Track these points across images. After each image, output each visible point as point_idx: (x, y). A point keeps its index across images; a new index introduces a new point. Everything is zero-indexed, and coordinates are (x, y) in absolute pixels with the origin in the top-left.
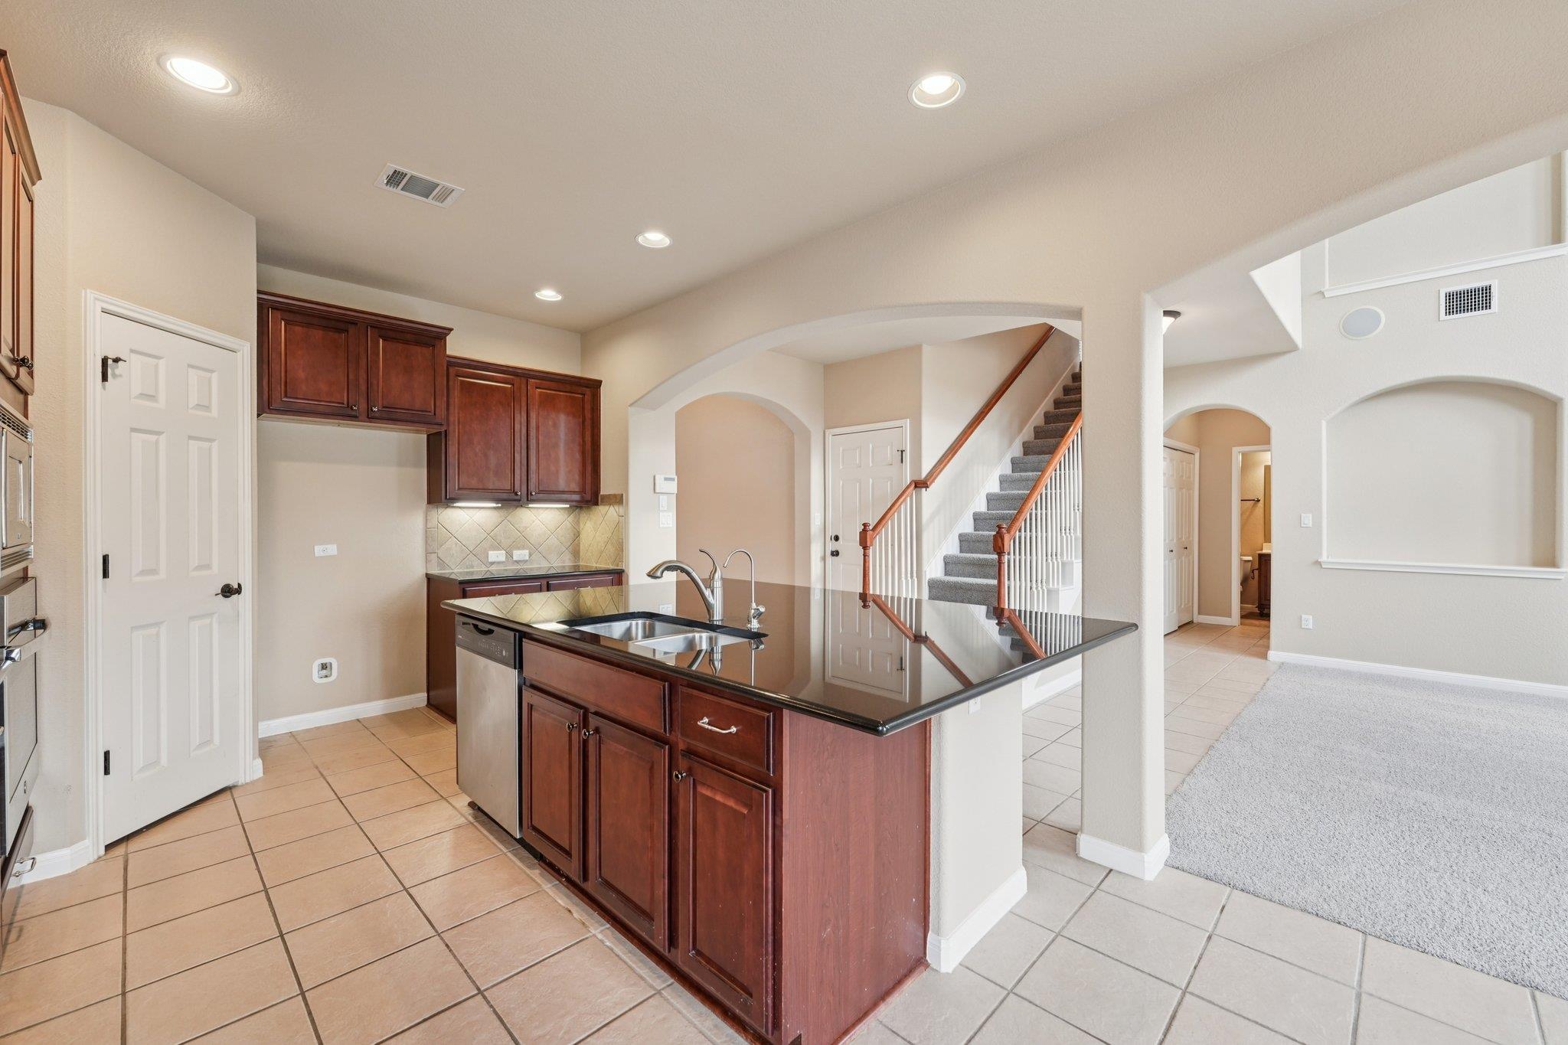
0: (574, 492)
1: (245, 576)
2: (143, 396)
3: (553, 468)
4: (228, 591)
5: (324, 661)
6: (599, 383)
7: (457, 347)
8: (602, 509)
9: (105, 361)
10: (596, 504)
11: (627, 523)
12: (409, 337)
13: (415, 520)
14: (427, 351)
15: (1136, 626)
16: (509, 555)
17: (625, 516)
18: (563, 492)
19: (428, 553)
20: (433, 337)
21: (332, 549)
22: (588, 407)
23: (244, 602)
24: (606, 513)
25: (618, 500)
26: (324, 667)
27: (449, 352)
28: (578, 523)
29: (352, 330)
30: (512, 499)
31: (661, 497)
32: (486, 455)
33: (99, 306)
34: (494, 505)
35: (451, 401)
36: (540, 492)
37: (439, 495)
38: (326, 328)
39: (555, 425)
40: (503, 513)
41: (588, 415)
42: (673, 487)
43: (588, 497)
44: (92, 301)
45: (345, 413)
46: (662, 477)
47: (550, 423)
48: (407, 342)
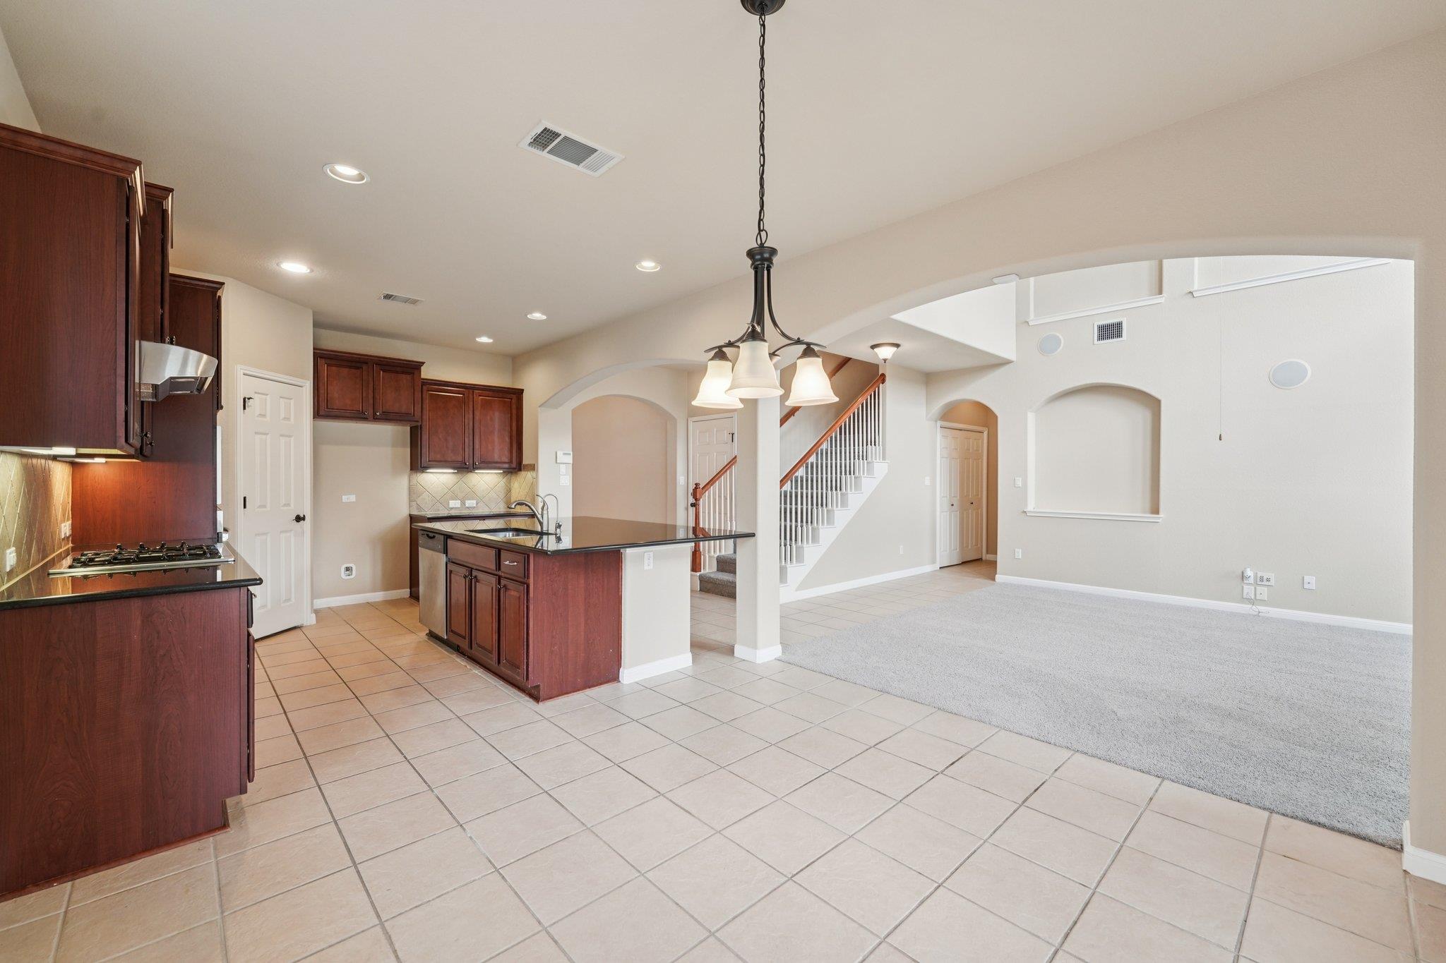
0: (505, 463)
1: (307, 511)
2: (261, 415)
3: (490, 448)
4: (299, 519)
5: (348, 565)
6: (522, 391)
7: (427, 373)
8: (523, 473)
9: (244, 399)
10: (520, 470)
11: (537, 482)
12: (398, 369)
13: (402, 482)
14: (409, 377)
15: (753, 535)
16: (463, 503)
17: (536, 478)
18: (497, 463)
19: (410, 501)
20: (413, 368)
21: (353, 498)
22: (514, 406)
23: (307, 524)
24: (526, 476)
25: (532, 467)
26: (348, 569)
27: (422, 377)
28: (510, 483)
29: (365, 367)
30: (464, 467)
31: (561, 466)
32: (446, 440)
33: (242, 372)
34: (453, 471)
35: (424, 406)
36: (482, 462)
37: (417, 465)
38: (350, 367)
39: (492, 419)
40: (459, 476)
41: (514, 412)
42: (569, 459)
43: (514, 465)
44: (240, 370)
45: (359, 416)
46: (562, 453)
47: (489, 418)
48: (397, 372)
